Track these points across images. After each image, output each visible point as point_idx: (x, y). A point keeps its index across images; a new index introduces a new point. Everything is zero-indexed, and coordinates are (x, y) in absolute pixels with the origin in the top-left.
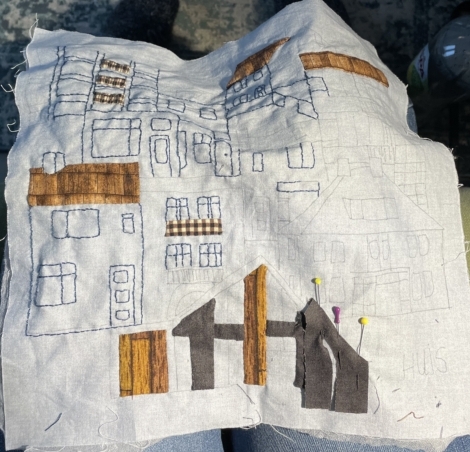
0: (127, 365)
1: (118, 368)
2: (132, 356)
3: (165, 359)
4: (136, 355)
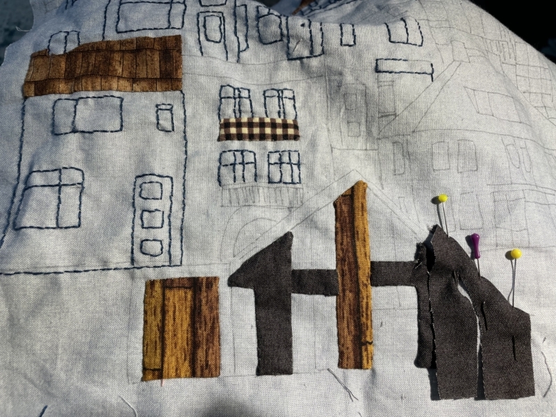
0: (155, 329)
1: (141, 333)
2: (164, 312)
3: (215, 320)
4: (171, 313)
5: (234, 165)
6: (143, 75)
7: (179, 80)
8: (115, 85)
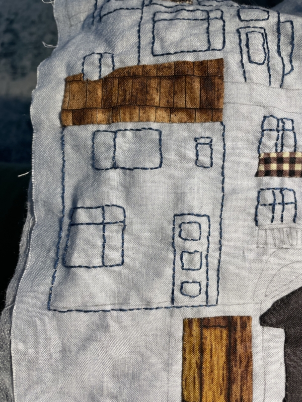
0: (194, 366)
1: (180, 368)
2: (202, 351)
4: (208, 351)
5: (273, 205)
6: (181, 105)
7: (220, 110)
8: (153, 117)
